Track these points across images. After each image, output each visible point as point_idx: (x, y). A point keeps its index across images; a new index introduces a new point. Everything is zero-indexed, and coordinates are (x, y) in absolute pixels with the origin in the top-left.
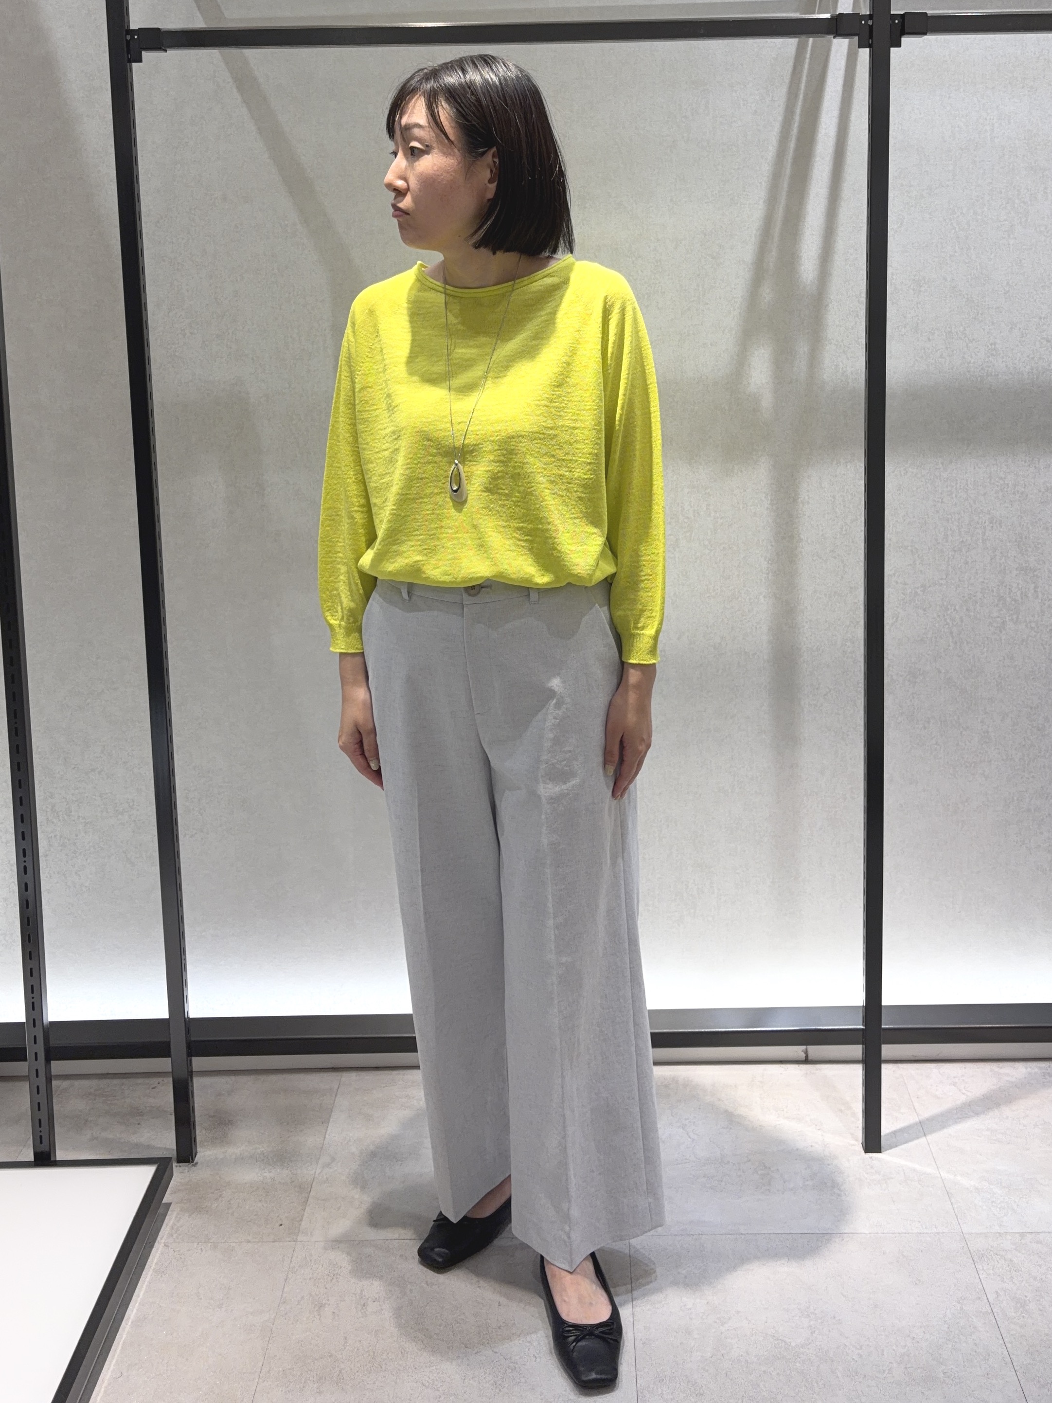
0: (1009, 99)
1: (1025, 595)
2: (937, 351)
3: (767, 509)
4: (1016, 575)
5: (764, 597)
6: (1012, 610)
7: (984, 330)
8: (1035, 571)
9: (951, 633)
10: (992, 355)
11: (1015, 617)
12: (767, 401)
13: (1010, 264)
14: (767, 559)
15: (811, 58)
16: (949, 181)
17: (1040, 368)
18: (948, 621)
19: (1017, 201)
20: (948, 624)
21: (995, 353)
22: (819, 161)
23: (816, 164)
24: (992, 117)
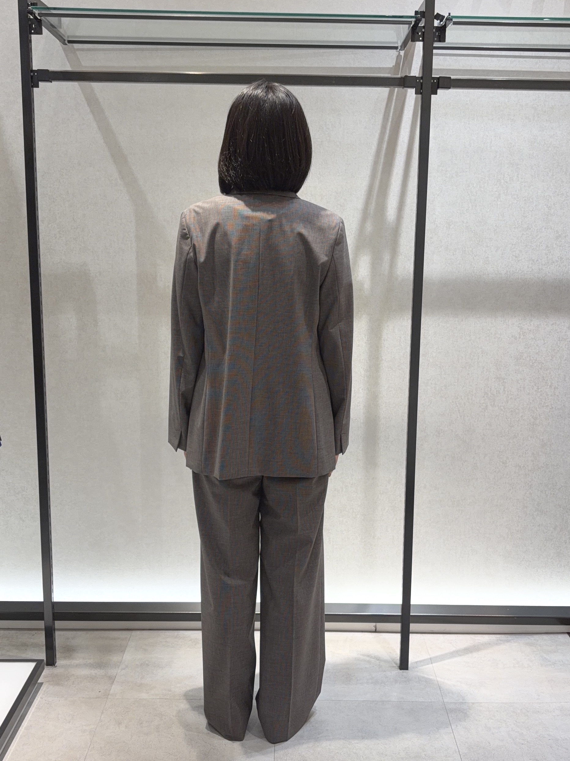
0: (501, 126)
1: (499, 393)
2: (457, 261)
3: (366, 342)
4: (494, 382)
5: (362, 389)
6: (491, 400)
7: (482, 250)
8: (504, 379)
9: (459, 411)
10: (486, 263)
11: (492, 403)
12: (367, 285)
13: (497, 215)
14: (364, 369)
15: (396, 99)
16: (467, 169)
17: (511, 271)
18: (458, 404)
19: (502, 181)
20: (458, 406)
21: (488, 263)
22: (399, 155)
23: (396, 157)
24: (491, 135)
